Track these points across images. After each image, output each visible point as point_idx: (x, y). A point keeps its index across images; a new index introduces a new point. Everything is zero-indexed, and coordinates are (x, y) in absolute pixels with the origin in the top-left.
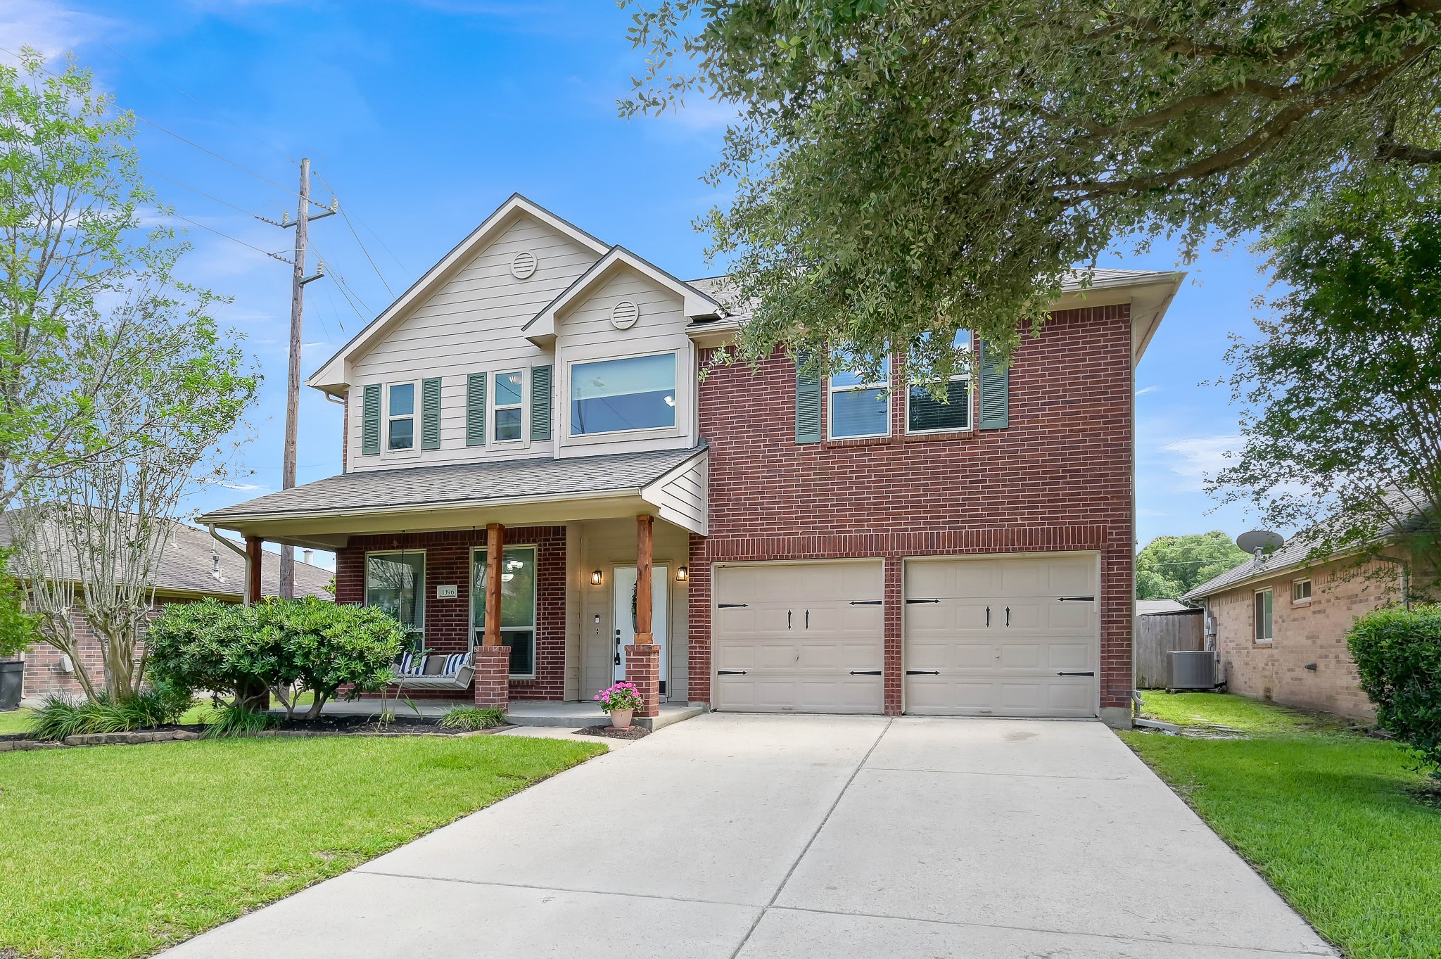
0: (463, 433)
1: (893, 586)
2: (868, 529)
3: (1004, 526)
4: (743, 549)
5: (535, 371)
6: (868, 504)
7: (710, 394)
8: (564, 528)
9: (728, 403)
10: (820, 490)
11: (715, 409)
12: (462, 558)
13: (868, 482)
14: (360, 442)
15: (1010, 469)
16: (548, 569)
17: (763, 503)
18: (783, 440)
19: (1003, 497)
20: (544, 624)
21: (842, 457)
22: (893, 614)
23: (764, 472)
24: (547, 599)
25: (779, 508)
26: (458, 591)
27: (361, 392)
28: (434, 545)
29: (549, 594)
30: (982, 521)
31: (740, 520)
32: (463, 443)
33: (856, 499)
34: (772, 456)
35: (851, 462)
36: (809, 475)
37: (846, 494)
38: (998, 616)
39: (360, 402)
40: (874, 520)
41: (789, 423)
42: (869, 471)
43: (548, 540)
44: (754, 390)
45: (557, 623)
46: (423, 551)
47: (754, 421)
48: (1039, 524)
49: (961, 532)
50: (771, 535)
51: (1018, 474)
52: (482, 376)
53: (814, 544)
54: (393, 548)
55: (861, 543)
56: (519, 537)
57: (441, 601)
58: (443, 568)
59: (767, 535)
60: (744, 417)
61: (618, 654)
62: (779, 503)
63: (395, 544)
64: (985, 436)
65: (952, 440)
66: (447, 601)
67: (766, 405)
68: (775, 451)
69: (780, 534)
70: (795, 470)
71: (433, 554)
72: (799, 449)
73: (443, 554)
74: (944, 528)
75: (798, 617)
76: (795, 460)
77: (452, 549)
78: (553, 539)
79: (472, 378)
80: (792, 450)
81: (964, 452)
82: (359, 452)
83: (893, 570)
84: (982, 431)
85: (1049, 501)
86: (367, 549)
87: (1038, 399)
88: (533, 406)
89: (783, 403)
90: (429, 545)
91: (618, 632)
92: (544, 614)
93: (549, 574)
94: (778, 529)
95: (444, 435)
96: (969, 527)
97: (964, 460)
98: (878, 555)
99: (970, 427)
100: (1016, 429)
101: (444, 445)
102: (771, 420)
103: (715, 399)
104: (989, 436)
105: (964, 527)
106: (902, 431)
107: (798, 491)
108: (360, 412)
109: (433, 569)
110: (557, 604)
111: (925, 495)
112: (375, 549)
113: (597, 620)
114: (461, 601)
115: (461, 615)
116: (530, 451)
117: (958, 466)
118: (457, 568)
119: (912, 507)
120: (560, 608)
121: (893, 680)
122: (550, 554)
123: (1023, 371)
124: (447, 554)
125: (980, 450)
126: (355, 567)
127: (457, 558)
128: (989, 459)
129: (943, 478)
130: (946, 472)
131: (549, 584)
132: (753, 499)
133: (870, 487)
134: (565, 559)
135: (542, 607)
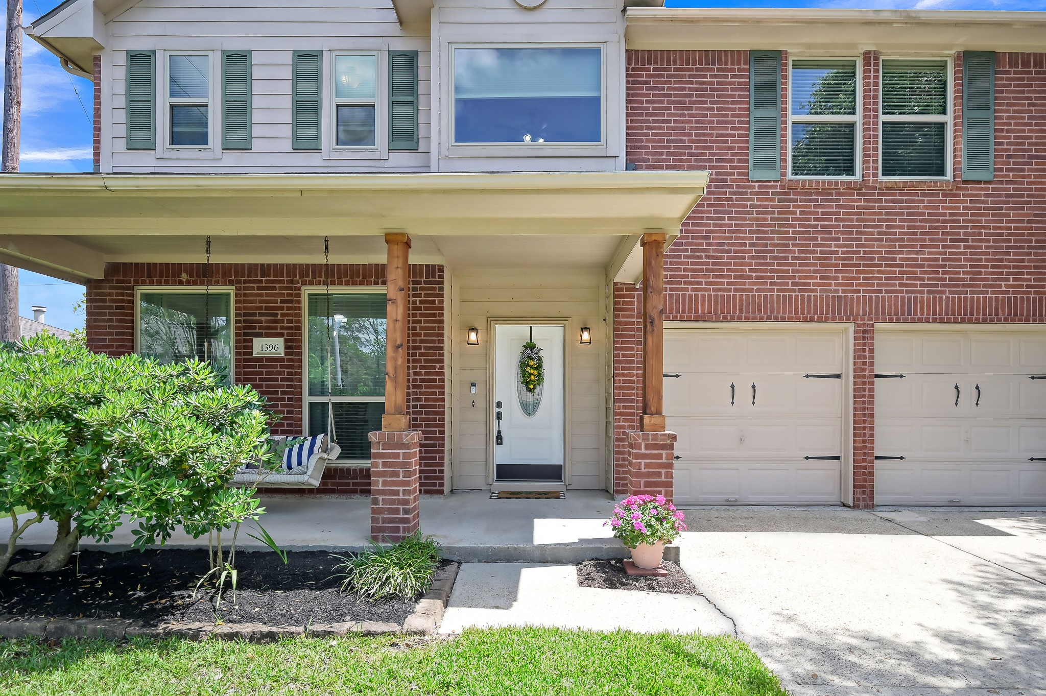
0: (288, 131)
1: (865, 357)
2: (836, 289)
3: (987, 292)
4: (684, 306)
5: (395, 57)
6: (836, 259)
7: (640, 108)
8: (441, 268)
9: (663, 121)
10: (779, 238)
11: (648, 128)
12: (291, 302)
13: (836, 233)
14: (122, 131)
15: (994, 228)
16: (419, 322)
17: (708, 251)
18: (733, 174)
19: (987, 260)
20: (415, 393)
21: (805, 200)
22: (864, 390)
23: (709, 212)
24: (419, 361)
25: (728, 258)
26: (286, 347)
27: (122, 59)
28: (245, 282)
29: (421, 354)
30: (964, 286)
31: (680, 270)
32: (288, 145)
33: (821, 252)
34: (720, 193)
35: (815, 206)
36: (766, 219)
37: (809, 245)
38: (968, 394)
39: (121, 73)
40: (843, 278)
41: (741, 155)
42: (836, 220)
43: (419, 282)
44: (697, 109)
45: (434, 393)
46: (230, 290)
47: (697, 148)
48: (1025, 293)
49: (941, 298)
50: (719, 290)
51: (1001, 234)
52: (316, 56)
53: (772, 303)
54: (181, 283)
55: (828, 305)
56: (377, 277)
57: (259, 359)
58: (261, 315)
59: (714, 290)
60: (684, 141)
61: (499, 432)
62: (729, 251)
63: (184, 277)
64: (966, 189)
65: (932, 192)
66: (269, 359)
67: (712, 129)
68: (723, 187)
69: (730, 290)
70: (748, 213)
71: (245, 295)
72: (754, 187)
73: (261, 295)
74: (922, 292)
75: (743, 393)
76: (749, 199)
77: (275, 288)
78: (426, 282)
79: (299, 56)
80: (744, 187)
81: (944, 207)
82: (121, 145)
83: (864, 338)
84: (964, 182)
85: (1035, 267)
86: (137, 282)
87: (1024, 150)
88: (393, 103)
89: (733, 129)
90: (238, 282)
91: (499, 405)
92: (415, 380)
93: (421, 328)
94: (728, 284)
95: (256, 131)
96: (950, 292)
97: (944, 214)
98: (848, 320)
99: (949, 176)
100: (1001, 183)
101: (257, 145)
102: (718, 148)
103: (647, 115)
104: (972, 189)
105: (944, 292)
106: (875, 175)
107: (752, 238)
108: (121, 88)
109: (245, 315)
110: (434, 367)
111: (901, 253)
112: (152, 283)
113: (474, 389)
114: (289, 360)
115: (291, 380)
116: (388, 164)
117: (937, 221)
118: (283, 315)
119: (886, 266)
120: (437, 374)
121: (865, 467)
122: (422, 302)
123: (1009, 118)
124: (267, 295)
125: (963, 202)
126: (117, 307)
127: (282, 302)
128: (972, 215)
129: (922, 233)
130: (924, 227)
131: (421, 342)
132: (696, 244)
133: (838, 239)
134: (442, 308)
135: (411, 371)
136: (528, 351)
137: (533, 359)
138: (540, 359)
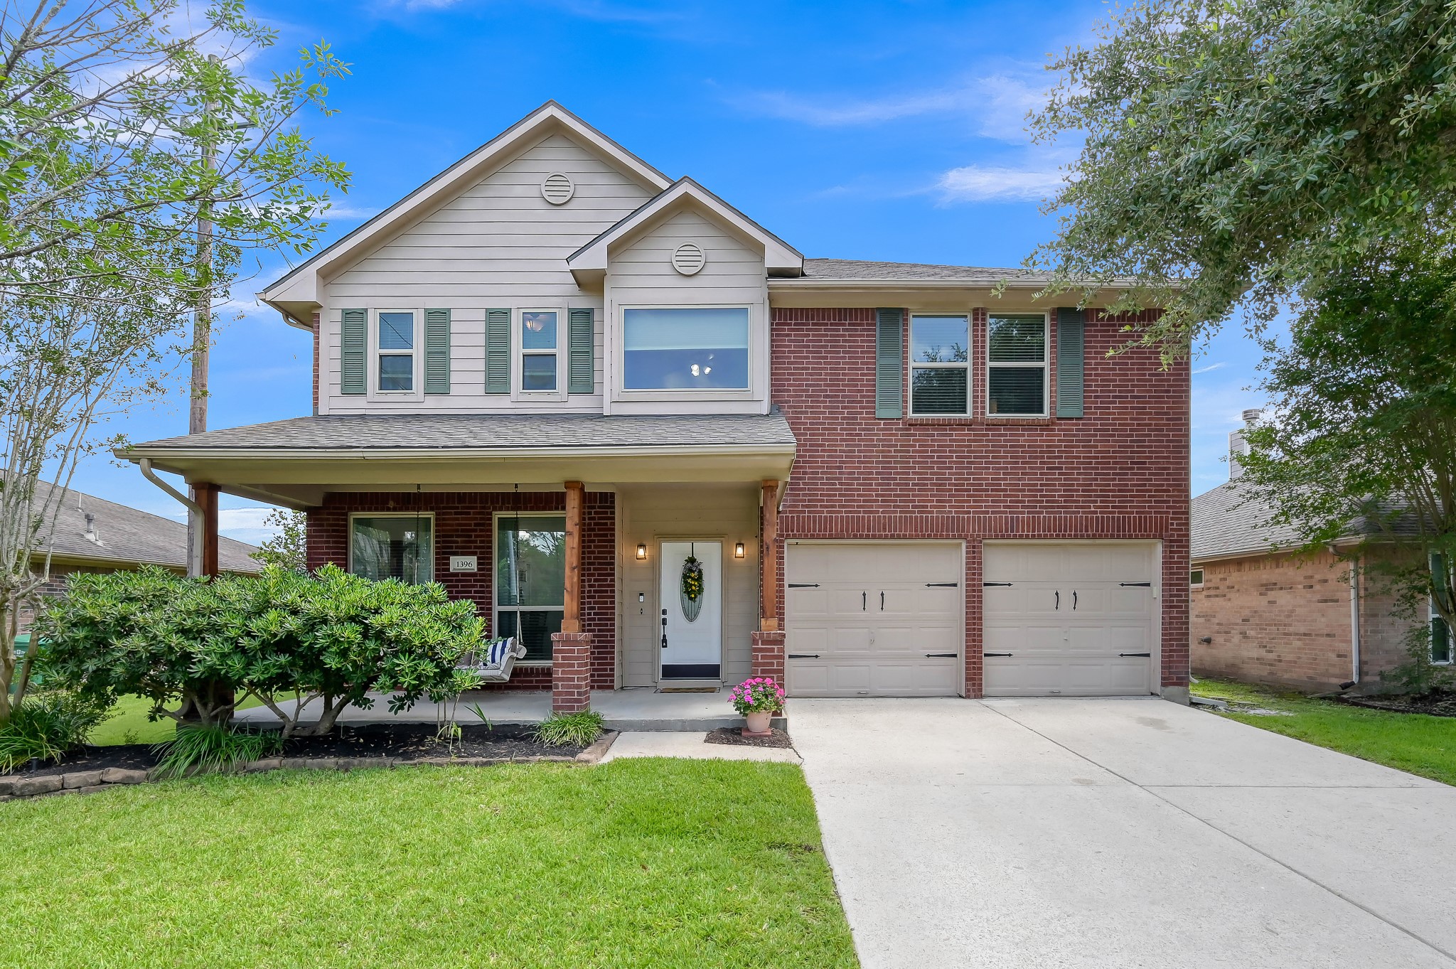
0: (481, 378)
1: (974, 568)
2: (950, 511)
3: (1079, 512)
4: (820, 526)
5: (573, 313)
6: (949, 485)
7: (783, 358)
8: (612, 495)
9: (803, 369)
10: (901, 468)
11: (789, 374)
12: (483, 525)
13: (950, 462)
14: (337, 378)
15: (1084, 457)
16: (594, 541)
17: (841, 479)
18: (862, 413)
19: (1078, 485)
20: (590, 603)
21: (923, 435)
22: (974, 596)
23: (842, 445)
24: (593, 575)
25: (858, 484)
26: (479, 564)
27: (338, 316)
28: (444, 508)
29: (595, 569)
30: (1058, 507)
31: (817, 495)
32: (481, 390)
33: (937, 479)
34: (851, 429)
35: (932, 440)
36: (890, 451)
37: (927, 473)
38: (1066, 599)
39: (337, 328)
40: (956, 501)
41: (869, 397)
42: (950, 451)
43: (594, 507)
44: (831, 358)
45: (606, 603)
46: (431, 515)
47: (831, 391)
48: (1110, 512)
49: (1039, 517)
50: (850, 512)
51: (1091, 463)
52: (506, 313)
53: (895, 522)
54: (389, 509)
55: (943, 524)
56: (557, 503)
57: (456, 575)
58: (457, 536)
59: (846, 512)
60: (820, 385)
61: (664, 636)
62: (858, 479)
63: (391, 504)
64: (1061, 424)
65: (1031, 426)
66: (464, 574)
67: (844, 374)
68: (853, 424)
69: (859, 512)
70: (875, 446)
71: (444, 519)
72: (880, 424)
73: (457, 519)
74: (1023, 513)
75: (874, 599)
76: (875, 435)
77: (469, 513)
78: (599, 507)
79: (491, 313)
80: (872, 424)
81: (1041, 438)
82: (337, 390)
83: (974, 552)
84: (1059, 419)
85: (1120, 491)
86: (351, 509)
87: (1110, 391)
88: (572, 354)
89: (862, 375)
90: (438, 508)
91: (664, 612)
92: (588, 592)
93: (595, 547)
94: (858, 507)
95: (454, 378)
96: (1047, 512)
97: (1041, 446)
98: (960, 537)
99: (1046, 414)
100: (1090, 419)
101: (454, 390)
102: (849, 391)
103: (788, 363)
104: (1065, 424)
105: (1042, 513)
106: (983, 413)
107: (878, 468)
108: (337, 341)
109: (444, 536)
110: (606, 580)
111: (1005, 479)
112: (363, 510)
113: (642, 597)
114: (481, 575)
115: (482, 592)
116: (567, 405)
117: (1036, 452)
118: (476, 536)
119: (992, 490)
120: (609, 586)
121: (974, 663)
122: (595, 524)
123: (1096, 364)
124: (463, 519)
125: (1057, 436)
126: (334, 531)
127: (476, 525)
128: (1065, 446)
129: (1023, 463)
130: (1024, 457)
131: (595, 558)
132: (830, 473)
133: (951, 468)
134: (613, 529)
135: (586, 584)
136: (689, 565)
137: (694, 572)
138: (700, 572)
